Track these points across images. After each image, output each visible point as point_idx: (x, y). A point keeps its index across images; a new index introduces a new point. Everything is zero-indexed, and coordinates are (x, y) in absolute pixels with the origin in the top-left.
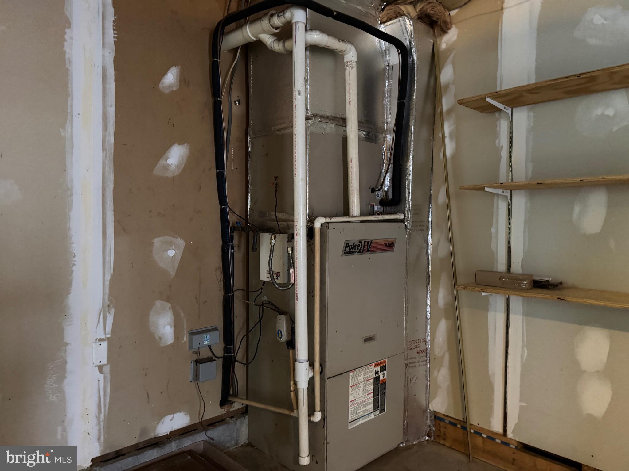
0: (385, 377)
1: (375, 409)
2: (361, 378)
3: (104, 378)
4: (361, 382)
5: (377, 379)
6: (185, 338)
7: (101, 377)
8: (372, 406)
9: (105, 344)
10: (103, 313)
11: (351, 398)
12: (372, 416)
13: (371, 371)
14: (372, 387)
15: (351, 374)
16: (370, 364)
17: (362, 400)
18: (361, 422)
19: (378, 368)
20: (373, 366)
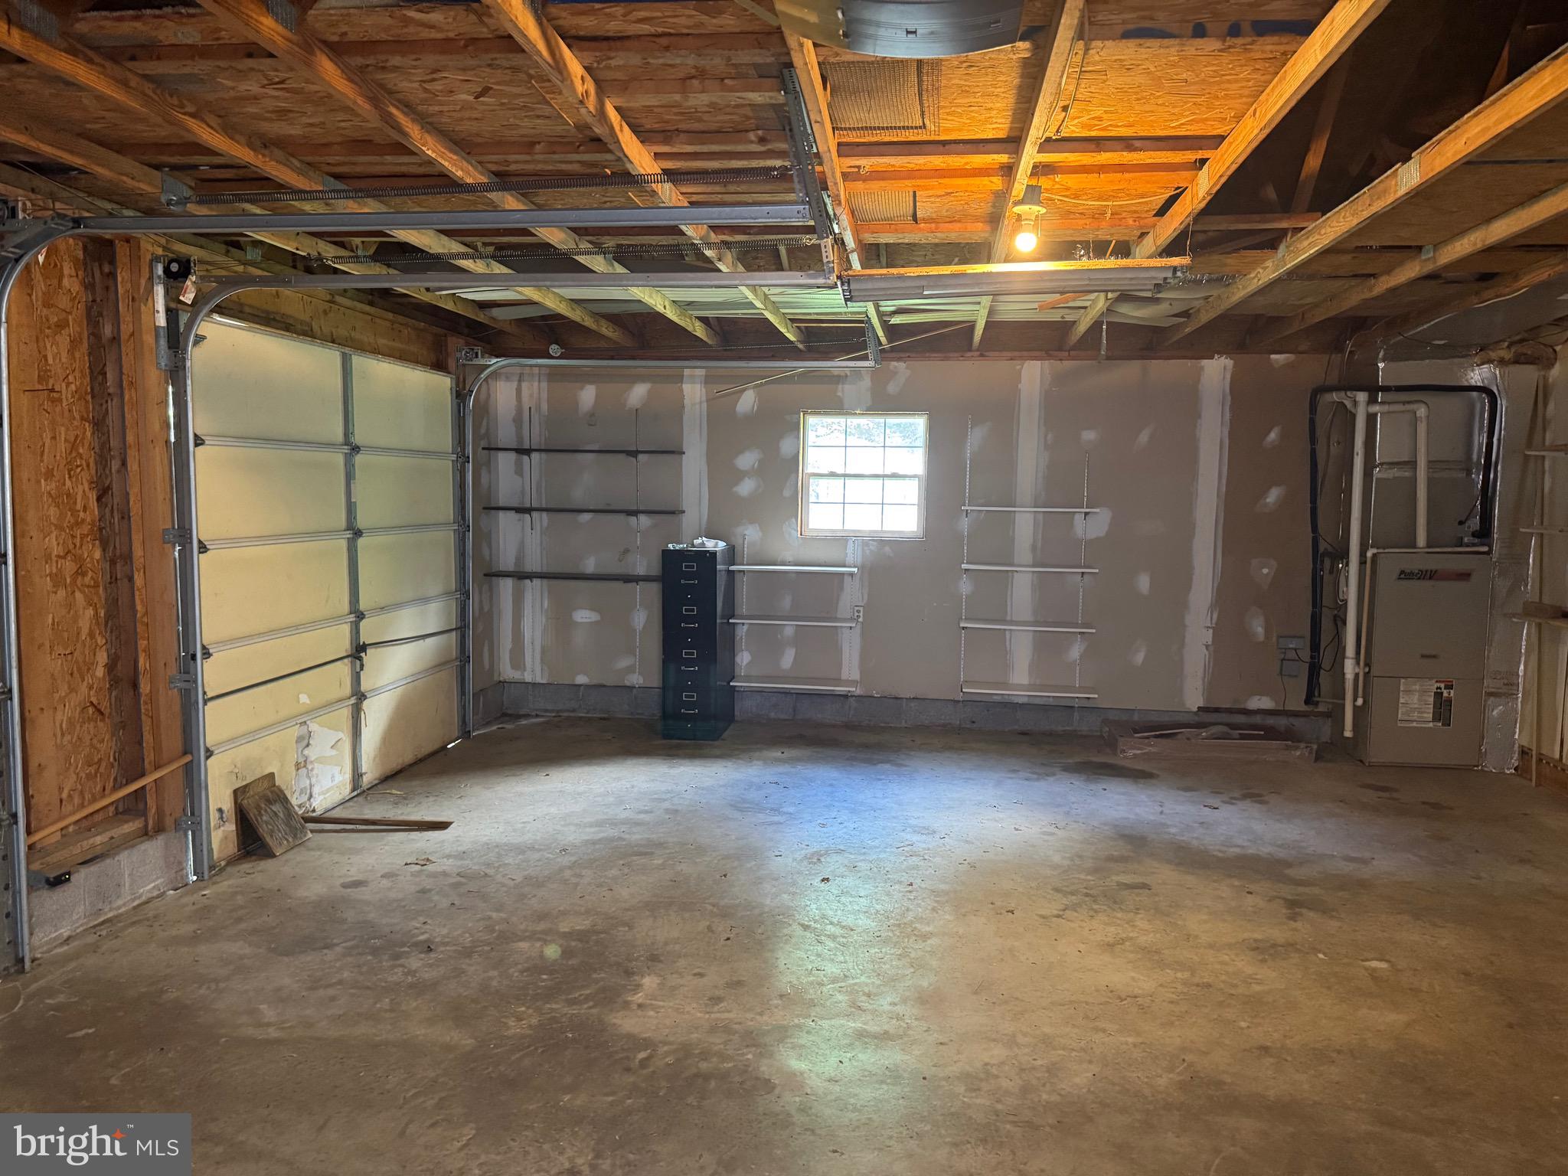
0: (1452, 695)
1: (1434, 720)
2: (1417, 687)
3: (1210, 654)
4: (1416, 691)
5: (1438, 695)
6: (1274, 639)
7: (1207, 653)
8: (1431, 715)
9: (1211, 631)
10: (1212, 608)
11: (1402, 700)
12: (1431, 725)
13: (1434, 686)
14: (1431, 700)
15: (1403, 681)
16: (1431, 679)
17: (1416, 706)
18: (1414, 724)
19: (1442, 685)
20: (1434, 681)
